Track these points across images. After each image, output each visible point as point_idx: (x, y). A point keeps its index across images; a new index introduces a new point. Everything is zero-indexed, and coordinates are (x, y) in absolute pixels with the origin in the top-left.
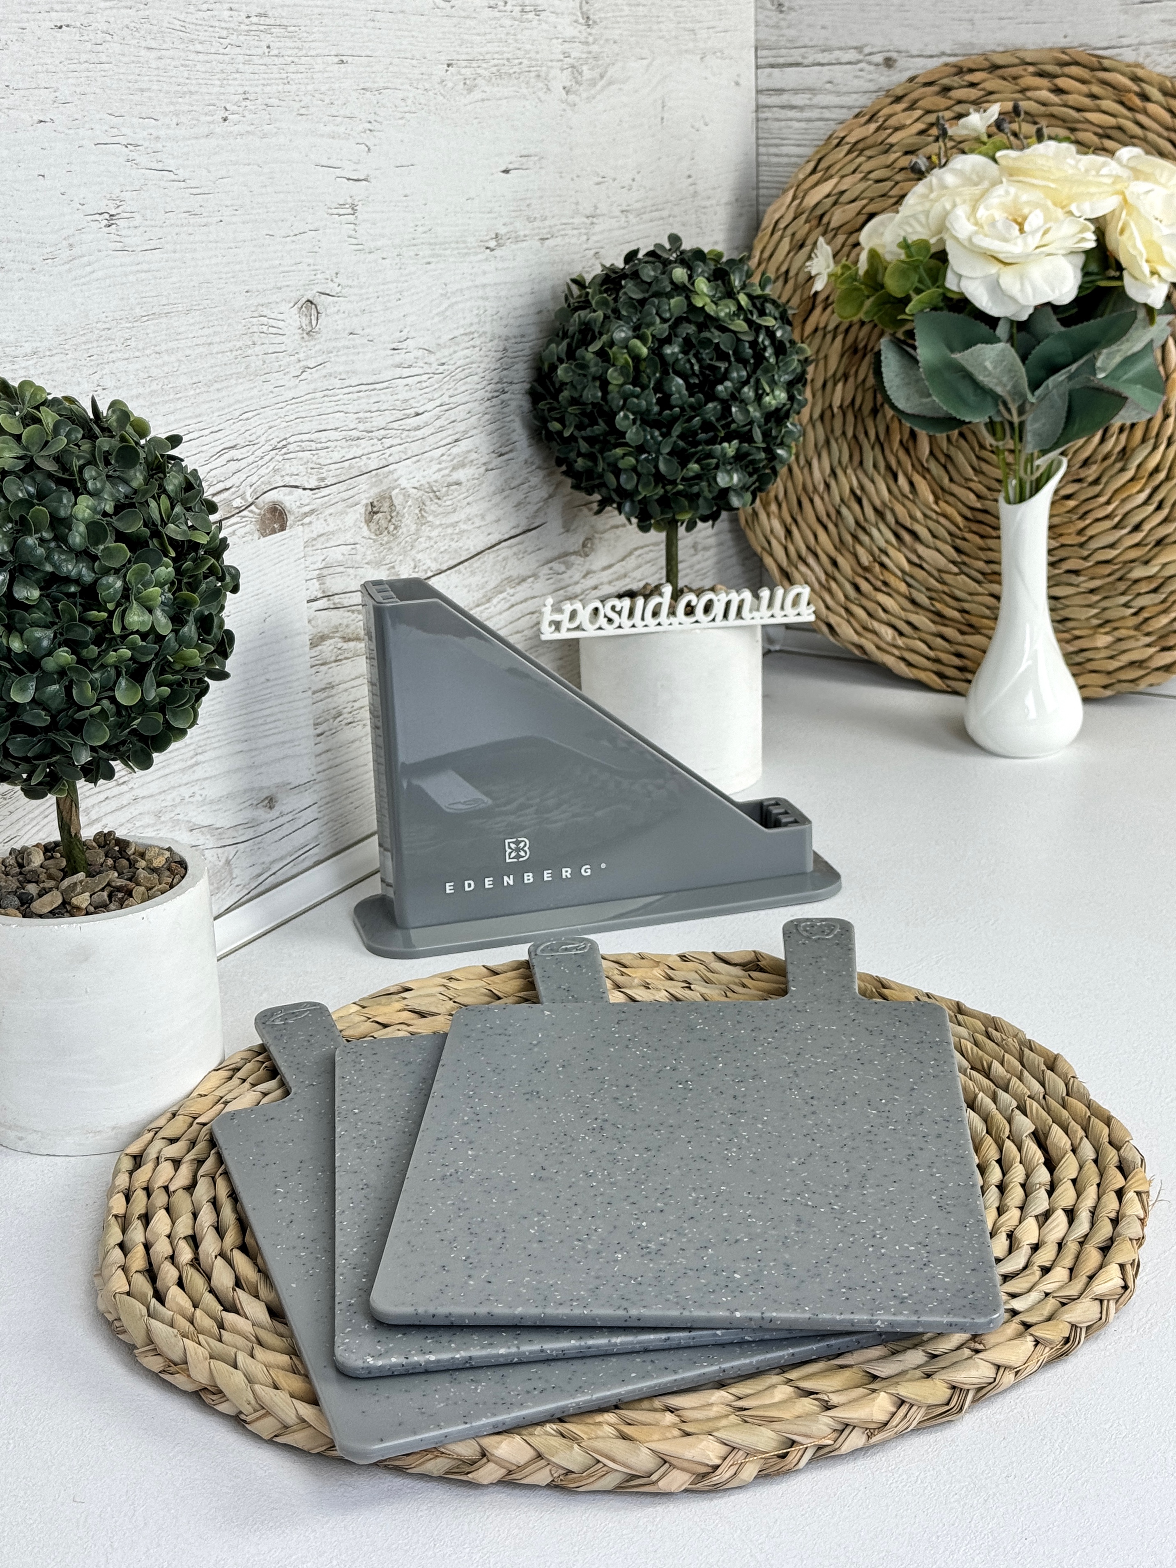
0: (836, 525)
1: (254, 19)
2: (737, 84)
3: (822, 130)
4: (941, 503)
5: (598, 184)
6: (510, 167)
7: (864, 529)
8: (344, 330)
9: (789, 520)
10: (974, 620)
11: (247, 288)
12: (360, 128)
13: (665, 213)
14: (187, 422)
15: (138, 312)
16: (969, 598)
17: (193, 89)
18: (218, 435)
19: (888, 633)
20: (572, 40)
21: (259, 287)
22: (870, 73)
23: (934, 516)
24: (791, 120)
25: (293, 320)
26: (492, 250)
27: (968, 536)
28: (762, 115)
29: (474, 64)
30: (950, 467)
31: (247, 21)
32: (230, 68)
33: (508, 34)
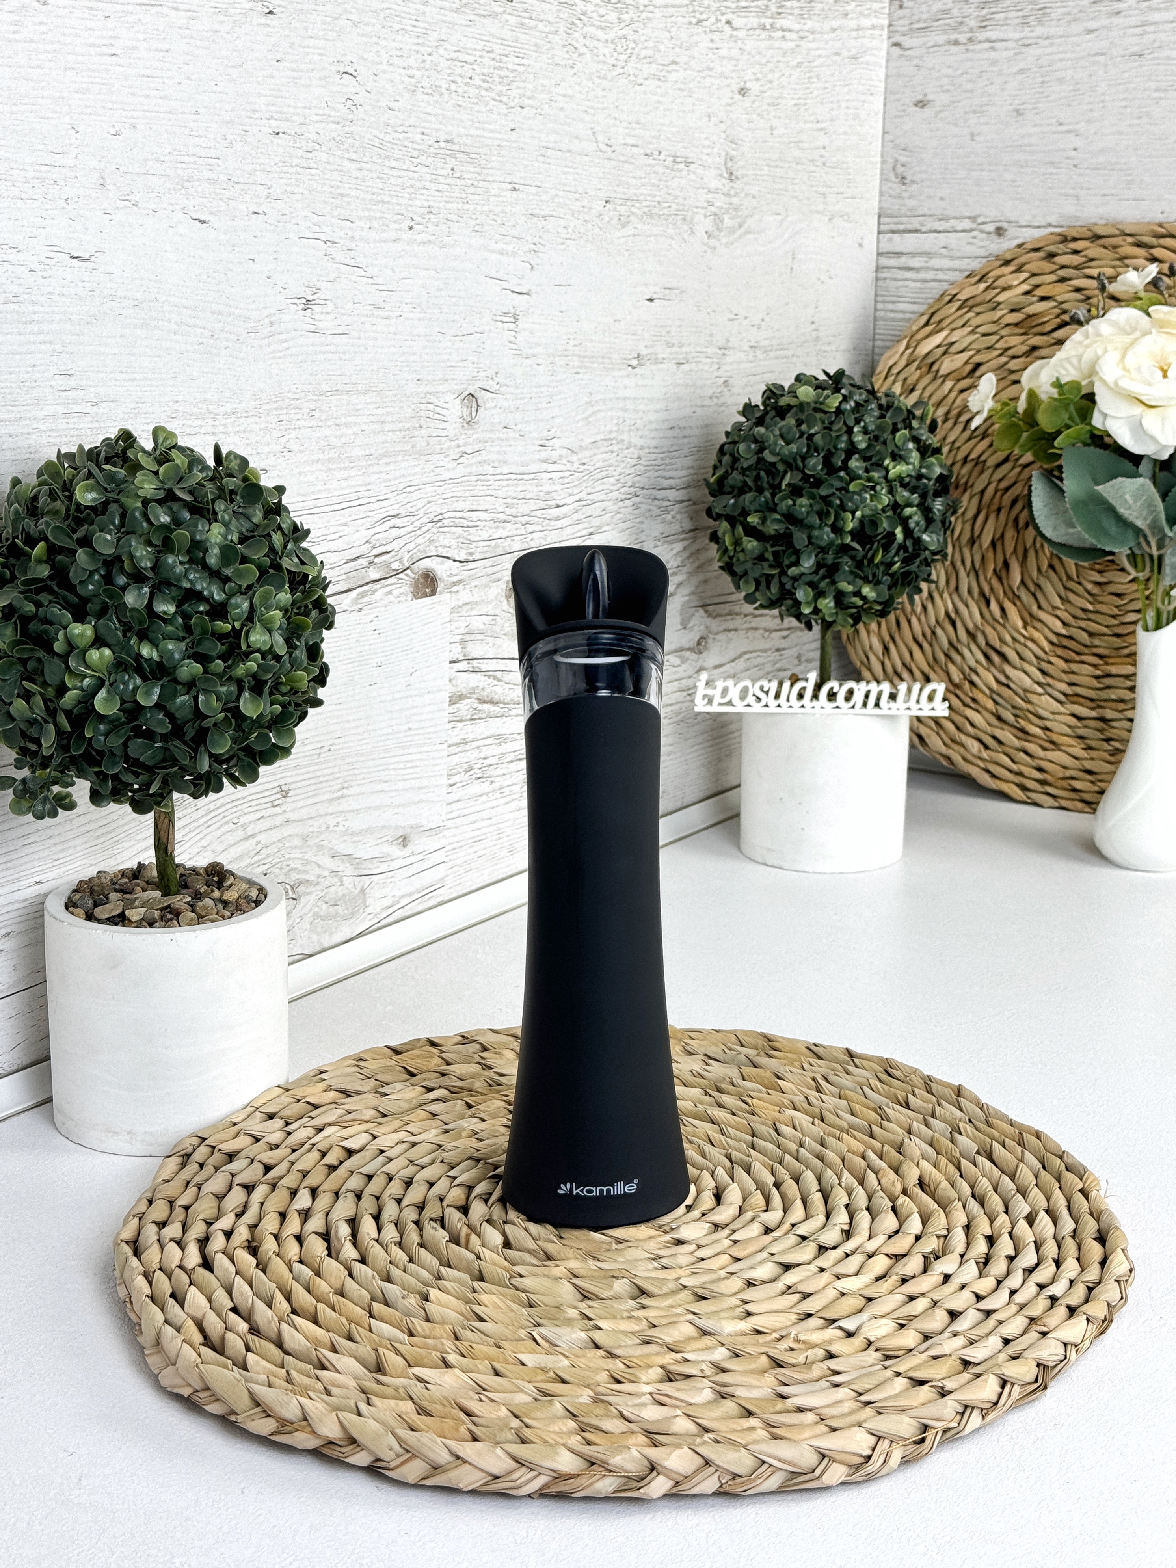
0: (931, 645)
1: (442, 145)
2: (860, 245)
3: (936, 289)
4: (1029, 628)
5: (733, 320)
6: (655, 296)
7: (957, 650)
8: (500, 423)
9: (887, 638)
10: (1055, 737)
11: (418, 377)
12: (526, 249)
13: (789, 353)
14: (358, 489)
15: (325, 387)
16: (1051, 717)
17: (386, 199)
18: (382, 504)
19: (974, 746)
20: (716, 191)
21: (429, 377)
22: (982, 240)
23: (1022, 640)
24: (907, 280)
25: (455, 409)
26: (634, 368)
27: (1054, 660)
28: (881, 275)
29: (629, 203)
30: (1039, 595)
31: (436, 145)
32: (418, 184)
33: (660, 180)
